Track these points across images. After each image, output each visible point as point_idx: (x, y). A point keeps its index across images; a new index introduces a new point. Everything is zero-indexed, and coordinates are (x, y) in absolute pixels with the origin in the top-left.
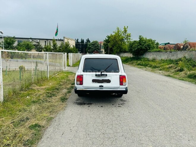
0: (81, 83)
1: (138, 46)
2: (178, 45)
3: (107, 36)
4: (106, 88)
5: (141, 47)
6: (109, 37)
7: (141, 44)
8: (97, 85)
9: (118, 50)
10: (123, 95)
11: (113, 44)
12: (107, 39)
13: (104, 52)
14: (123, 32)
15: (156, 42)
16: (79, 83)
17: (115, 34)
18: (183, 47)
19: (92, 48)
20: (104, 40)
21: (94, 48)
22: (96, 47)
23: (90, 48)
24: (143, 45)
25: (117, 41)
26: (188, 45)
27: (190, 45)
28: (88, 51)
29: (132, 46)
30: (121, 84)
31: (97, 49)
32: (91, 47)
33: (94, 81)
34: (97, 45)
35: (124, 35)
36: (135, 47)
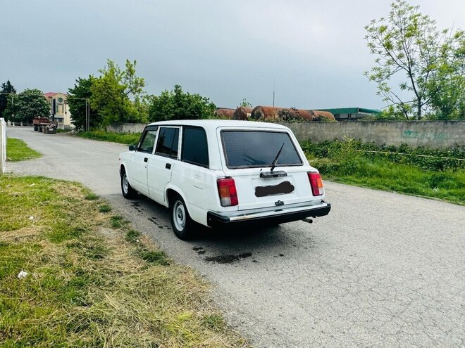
1: (174, 108)
2: (242, 110)
3: (78, 80)
4: (291, 205)
5: (181, 111)
7: (180, 105)
9: (116, 116)
11: (102, 100)
12: (78, 86)
13: (68, 120)
14: (124, 73)
15: (210, 102)
17: (103, 76)
18: (250, 115)
19: (25, 109)
20: (71, 90)
21: (32, 109)
22: (36, 106)
23: (16, 109)
24: (186, 108)
25: (111, 94)
26: (261, 111)
27: (263, 110)
28: (13, 115)
29: (159, 109)
30: (315, 192)
31: (42, 111)
32: (19, 107)
33: (260, 192)
34: (40, 101)
35: (128, 81)
36: (169, 110)
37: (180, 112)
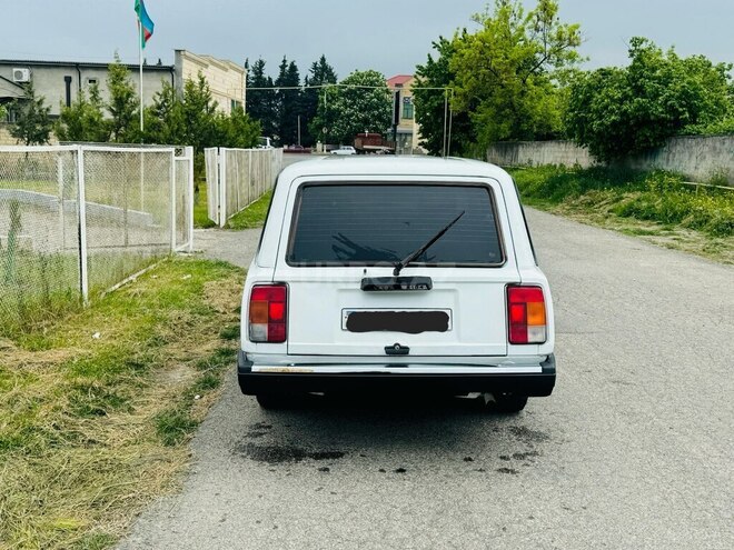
0: (278, 334)
1: (621, 101)
3: (438, 42)
4: (425, 359)
5: (641, 107)
6: (448, 49)
7: (639, 91)
8: (375, 343)
9: (505, 126)
10: (531, 400)
11: (474, 89)
12: (436, 60)
13: (416, 139)
14: (530, 16)
16: (262, 329)
17: (481, 28)
19: (349, 116)
20: (420, 68)
21: (361, 115)
22: (367, 108)
23: (332, 116)
24: (656, 95)
25: (495, 73)
28: (325, 131)
29: (587, 101)
30: (517, 334)
31: (379, 118)
32: (339, 111)
34: (378, 96)
35: (540, 34)
36: (606, 107)
37: (637, 110)
